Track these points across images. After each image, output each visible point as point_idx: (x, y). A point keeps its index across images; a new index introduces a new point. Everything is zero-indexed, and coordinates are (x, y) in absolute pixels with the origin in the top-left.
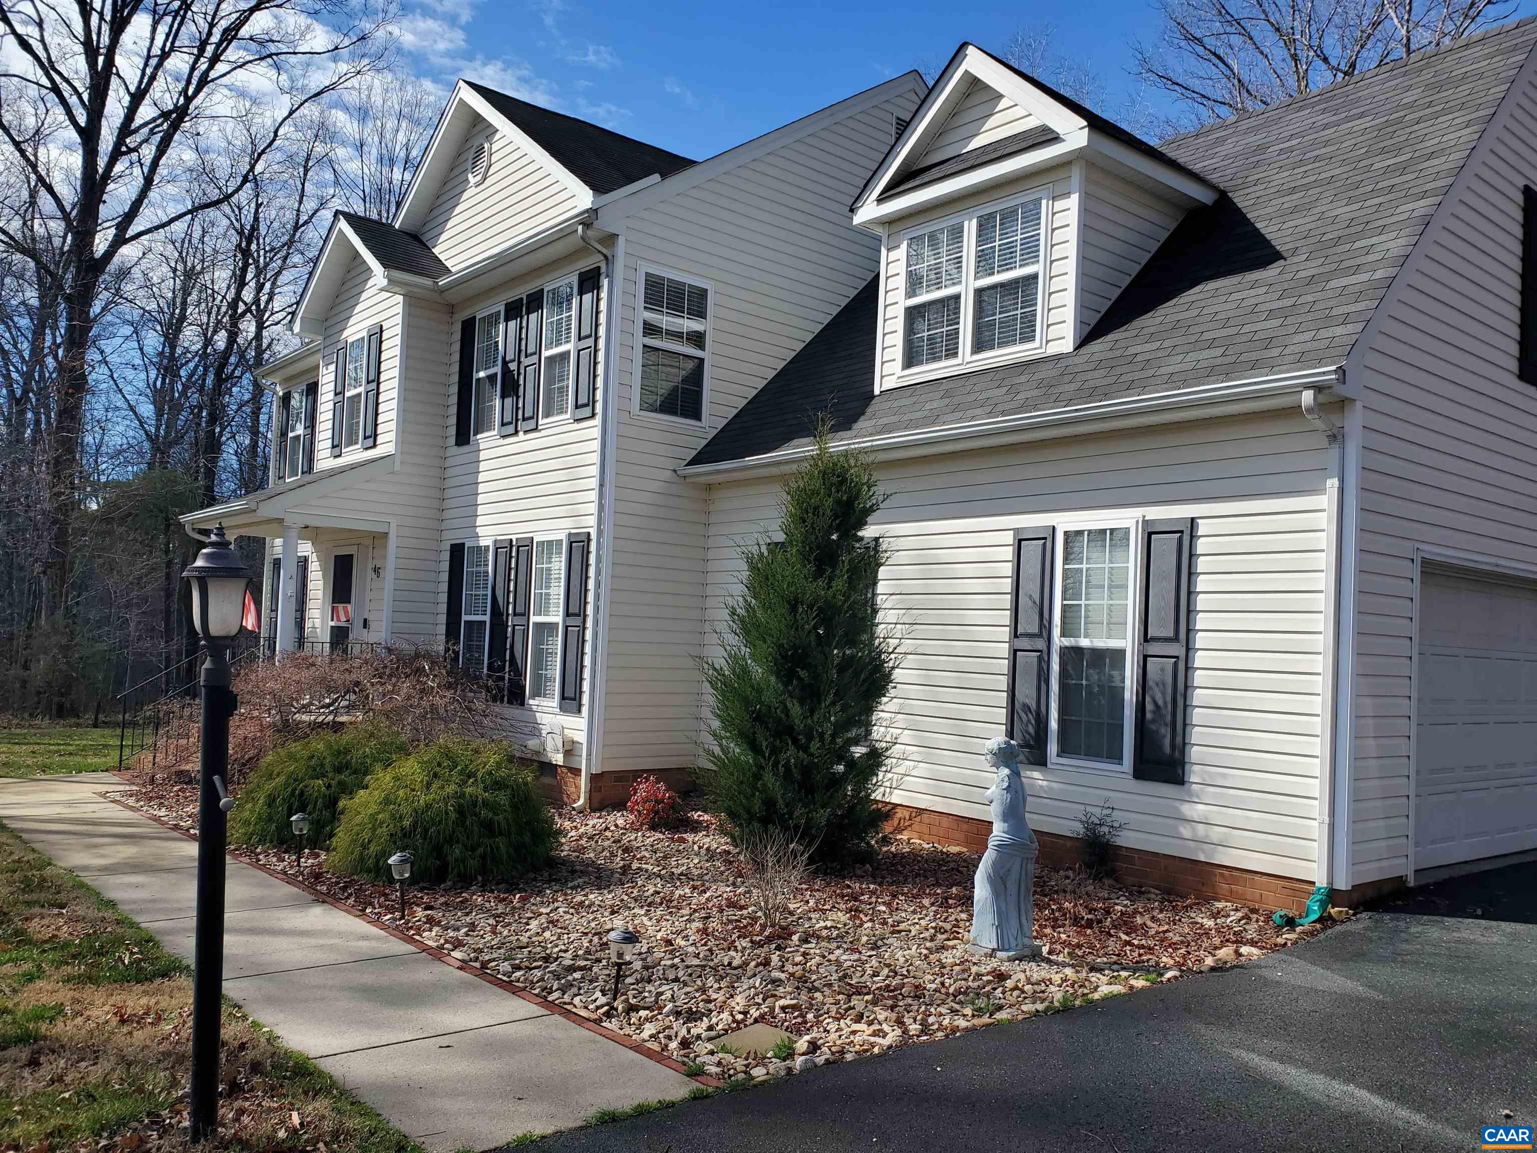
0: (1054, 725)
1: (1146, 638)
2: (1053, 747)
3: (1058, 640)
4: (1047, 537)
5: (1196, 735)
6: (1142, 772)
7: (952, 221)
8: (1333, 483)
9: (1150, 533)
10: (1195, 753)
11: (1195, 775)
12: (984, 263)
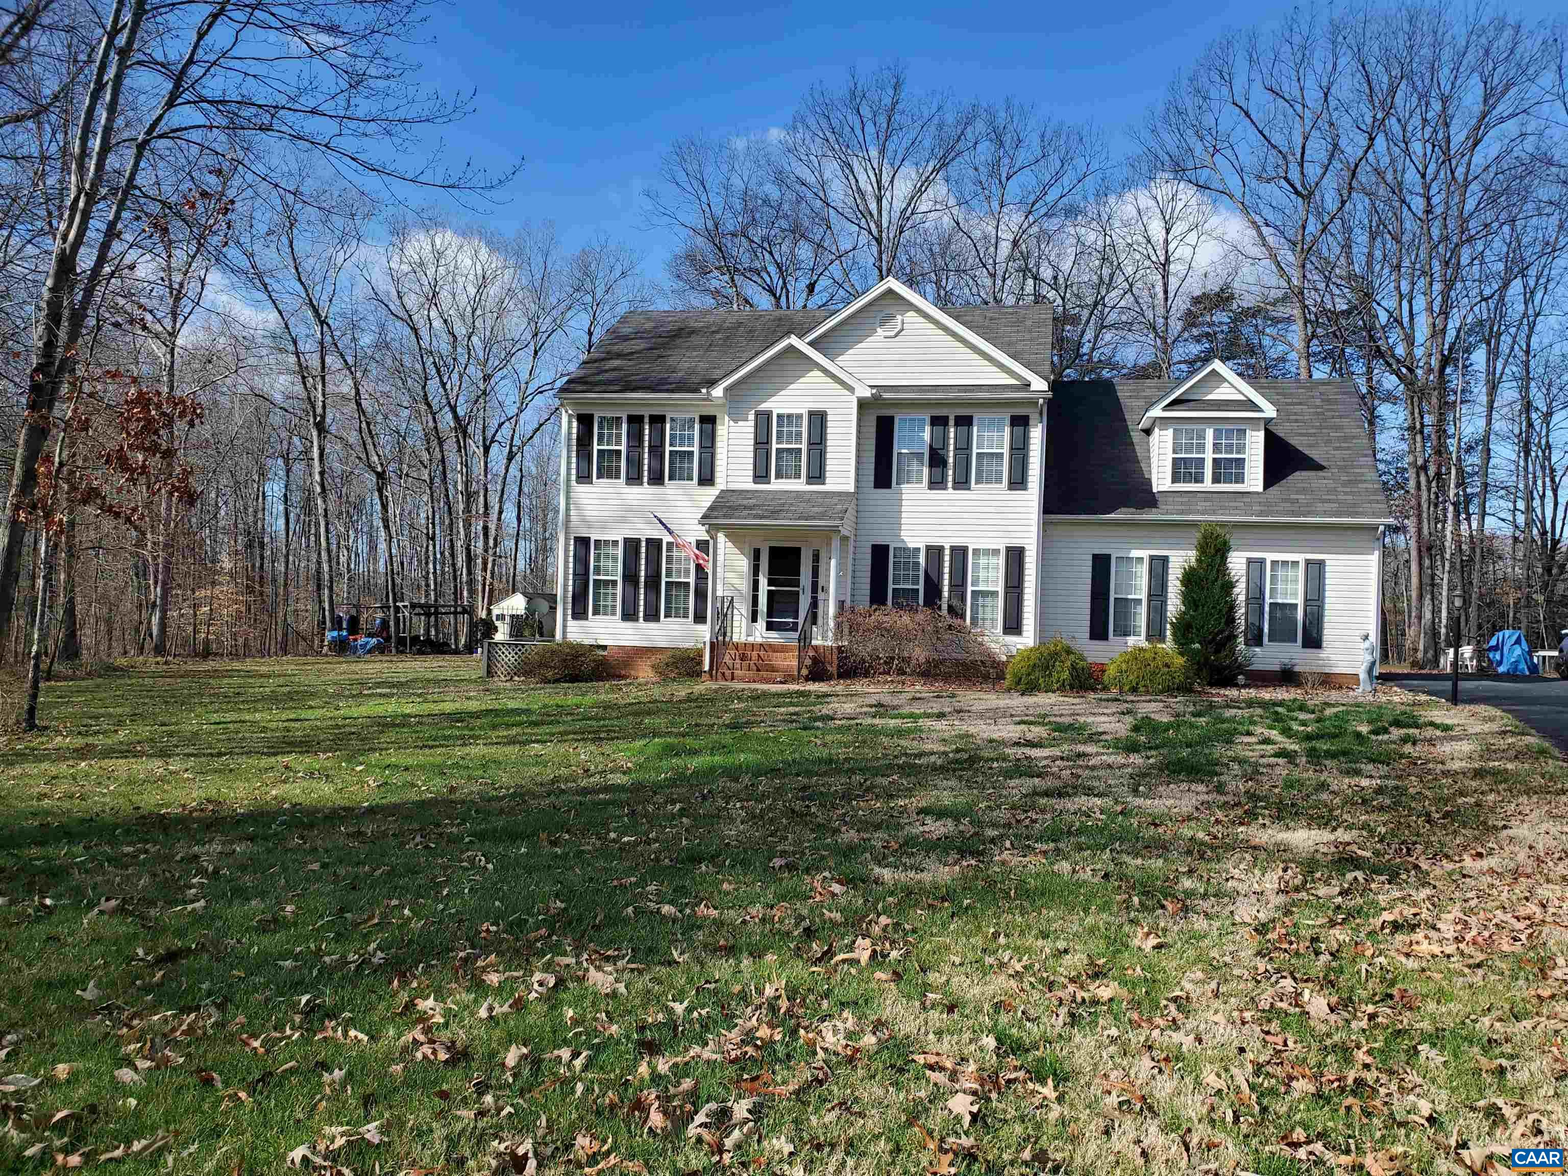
0: (1266, 630)
1: (1306, 600)
2: (1266, 639)
3: (1268, 600)
4: (1262, 562)
5: (1325, 632)
6: (1305, 645)
7: (1202, 427)
8: (1377, 553)
9: (1308, 562)
10: (1325, 638)
11: (1324, 644)
12: (1216, 448)
